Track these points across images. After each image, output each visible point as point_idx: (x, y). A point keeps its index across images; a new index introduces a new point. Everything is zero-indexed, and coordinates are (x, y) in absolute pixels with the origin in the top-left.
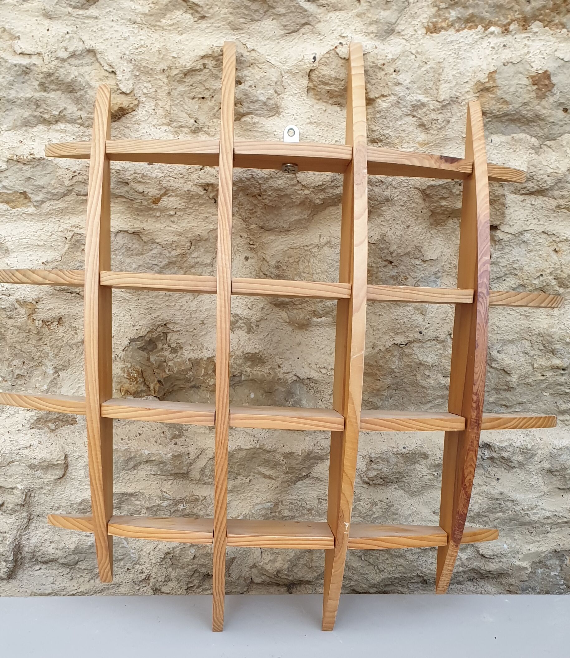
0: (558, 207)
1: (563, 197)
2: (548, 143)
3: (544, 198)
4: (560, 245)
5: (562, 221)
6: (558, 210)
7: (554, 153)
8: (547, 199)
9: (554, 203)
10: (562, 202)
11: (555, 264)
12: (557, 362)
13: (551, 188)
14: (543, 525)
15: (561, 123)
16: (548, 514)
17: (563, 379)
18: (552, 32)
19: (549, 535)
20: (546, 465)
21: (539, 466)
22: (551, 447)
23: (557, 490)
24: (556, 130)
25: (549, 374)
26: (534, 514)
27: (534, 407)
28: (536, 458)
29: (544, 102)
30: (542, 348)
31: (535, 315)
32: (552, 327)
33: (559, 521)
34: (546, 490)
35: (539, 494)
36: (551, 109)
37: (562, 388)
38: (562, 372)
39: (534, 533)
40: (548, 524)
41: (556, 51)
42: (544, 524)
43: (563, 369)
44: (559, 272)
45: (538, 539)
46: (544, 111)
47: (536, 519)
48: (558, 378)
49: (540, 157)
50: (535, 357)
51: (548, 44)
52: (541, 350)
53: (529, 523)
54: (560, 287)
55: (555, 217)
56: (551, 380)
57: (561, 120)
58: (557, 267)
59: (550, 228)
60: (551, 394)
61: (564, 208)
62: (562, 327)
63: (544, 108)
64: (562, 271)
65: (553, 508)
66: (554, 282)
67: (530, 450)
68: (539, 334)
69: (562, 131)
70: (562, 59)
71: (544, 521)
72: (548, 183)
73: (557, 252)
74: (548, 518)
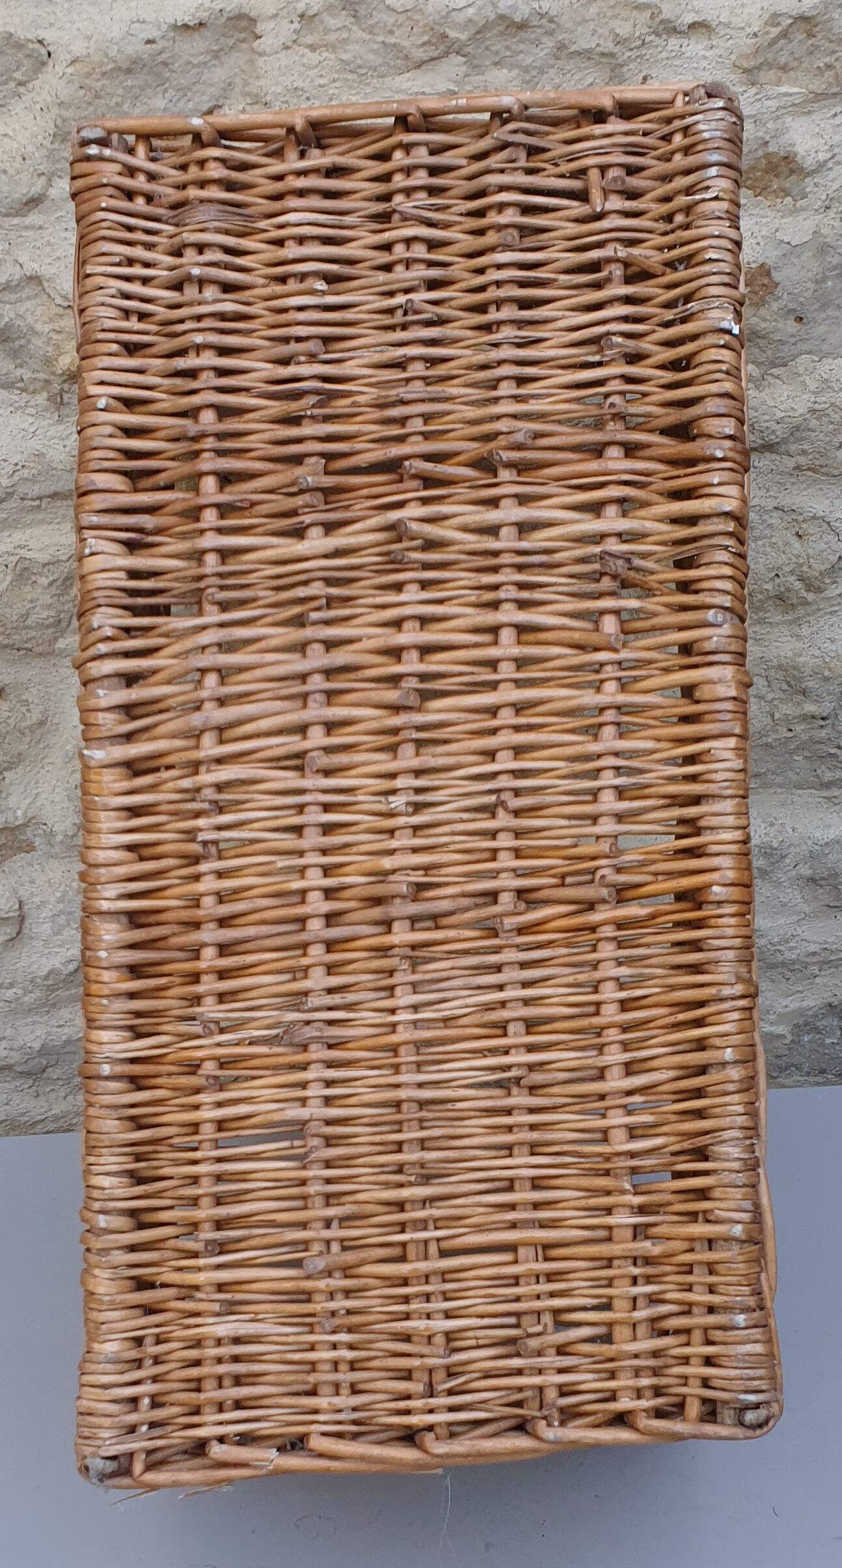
0: (798, 468)
1: (804, 452)
2: (775, 371)
3: (774, 456)
4: (804, 526)
5: (805, 489)
6: (796, 472)
7: (785, 386)
8: (778, 458)
9: (790, 463)
10: (802, 460)
11: (798, 557)
12: (810, 708)
13: (785, 441)
14: (806, 965)
15: (793, 340)
16: (813, 948)
17: (823, 733)
18: (768, 203)
19: (817, 980)
20: (806, 871)
21: (794, 873)
22: (810, 843)
23: (826, 908)
24: (785, 351)
25: (798, 728)
26: (791, 949)
27: (779, 779)
28: (788, 861)
29: (763, 312)
30: (785, 687)
31: (770, 637)
32: (800, 655)
33: (833, 958)
34: (807, 910)
35: (795, 918)
36: (776, 320)
37: (822, 746)
38: (822, 723)
39: (793, 979)
40: (815, 963)
41: (777, 230)
42: (807, 963)
43: (823, 719)
44: (805, 568)
45: (800, 989)
46: (764, 325)
47: (794, 957)
48: (814, 732)
49: (763, 394)
50: (776, 702)
51: (764, 220)
52: (784, 691)
53: (783, 964)
54: (808, 591)
55: (793, 484)
56: (804, 737)
57: (793, 336)
58: (801, 561)
59: (786, 501)
60: (806, 758)
61: (809, 469)
62: (817, 653)
63: (764, 320)
64: (810, 567)
65: (821, 939)
66: (798, 585)
67: (776, 849)
68: (780, 667)
69: (795, 352)
70: (789, 243)
71: (807, 960)
72: (778, 433)
73: (800, 536)
74: (814, 954)
